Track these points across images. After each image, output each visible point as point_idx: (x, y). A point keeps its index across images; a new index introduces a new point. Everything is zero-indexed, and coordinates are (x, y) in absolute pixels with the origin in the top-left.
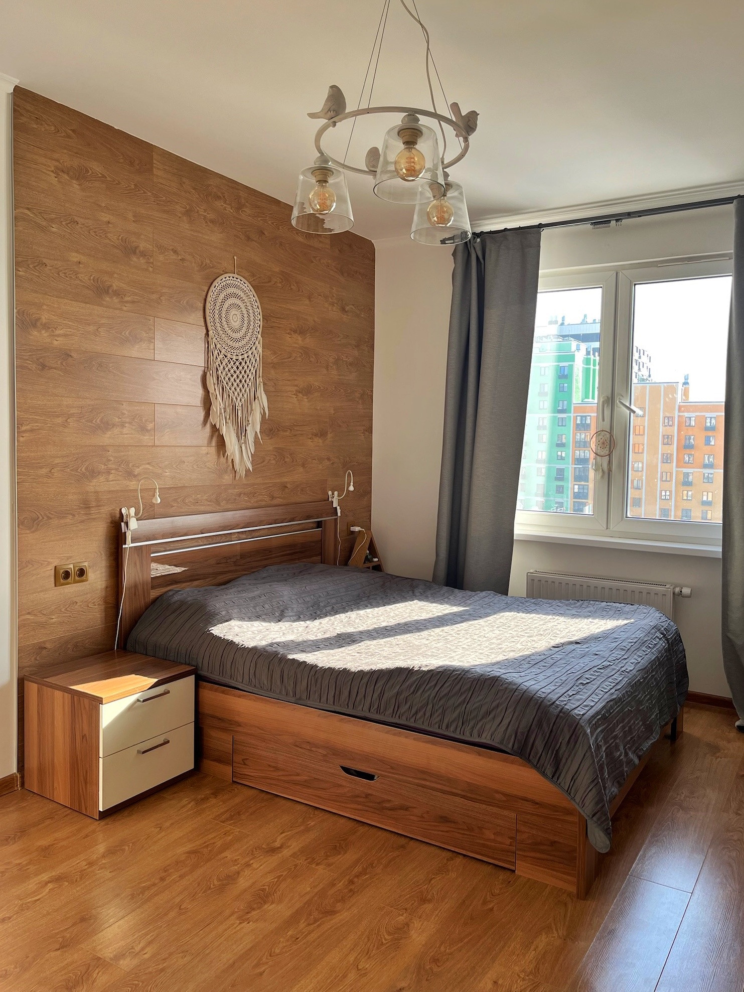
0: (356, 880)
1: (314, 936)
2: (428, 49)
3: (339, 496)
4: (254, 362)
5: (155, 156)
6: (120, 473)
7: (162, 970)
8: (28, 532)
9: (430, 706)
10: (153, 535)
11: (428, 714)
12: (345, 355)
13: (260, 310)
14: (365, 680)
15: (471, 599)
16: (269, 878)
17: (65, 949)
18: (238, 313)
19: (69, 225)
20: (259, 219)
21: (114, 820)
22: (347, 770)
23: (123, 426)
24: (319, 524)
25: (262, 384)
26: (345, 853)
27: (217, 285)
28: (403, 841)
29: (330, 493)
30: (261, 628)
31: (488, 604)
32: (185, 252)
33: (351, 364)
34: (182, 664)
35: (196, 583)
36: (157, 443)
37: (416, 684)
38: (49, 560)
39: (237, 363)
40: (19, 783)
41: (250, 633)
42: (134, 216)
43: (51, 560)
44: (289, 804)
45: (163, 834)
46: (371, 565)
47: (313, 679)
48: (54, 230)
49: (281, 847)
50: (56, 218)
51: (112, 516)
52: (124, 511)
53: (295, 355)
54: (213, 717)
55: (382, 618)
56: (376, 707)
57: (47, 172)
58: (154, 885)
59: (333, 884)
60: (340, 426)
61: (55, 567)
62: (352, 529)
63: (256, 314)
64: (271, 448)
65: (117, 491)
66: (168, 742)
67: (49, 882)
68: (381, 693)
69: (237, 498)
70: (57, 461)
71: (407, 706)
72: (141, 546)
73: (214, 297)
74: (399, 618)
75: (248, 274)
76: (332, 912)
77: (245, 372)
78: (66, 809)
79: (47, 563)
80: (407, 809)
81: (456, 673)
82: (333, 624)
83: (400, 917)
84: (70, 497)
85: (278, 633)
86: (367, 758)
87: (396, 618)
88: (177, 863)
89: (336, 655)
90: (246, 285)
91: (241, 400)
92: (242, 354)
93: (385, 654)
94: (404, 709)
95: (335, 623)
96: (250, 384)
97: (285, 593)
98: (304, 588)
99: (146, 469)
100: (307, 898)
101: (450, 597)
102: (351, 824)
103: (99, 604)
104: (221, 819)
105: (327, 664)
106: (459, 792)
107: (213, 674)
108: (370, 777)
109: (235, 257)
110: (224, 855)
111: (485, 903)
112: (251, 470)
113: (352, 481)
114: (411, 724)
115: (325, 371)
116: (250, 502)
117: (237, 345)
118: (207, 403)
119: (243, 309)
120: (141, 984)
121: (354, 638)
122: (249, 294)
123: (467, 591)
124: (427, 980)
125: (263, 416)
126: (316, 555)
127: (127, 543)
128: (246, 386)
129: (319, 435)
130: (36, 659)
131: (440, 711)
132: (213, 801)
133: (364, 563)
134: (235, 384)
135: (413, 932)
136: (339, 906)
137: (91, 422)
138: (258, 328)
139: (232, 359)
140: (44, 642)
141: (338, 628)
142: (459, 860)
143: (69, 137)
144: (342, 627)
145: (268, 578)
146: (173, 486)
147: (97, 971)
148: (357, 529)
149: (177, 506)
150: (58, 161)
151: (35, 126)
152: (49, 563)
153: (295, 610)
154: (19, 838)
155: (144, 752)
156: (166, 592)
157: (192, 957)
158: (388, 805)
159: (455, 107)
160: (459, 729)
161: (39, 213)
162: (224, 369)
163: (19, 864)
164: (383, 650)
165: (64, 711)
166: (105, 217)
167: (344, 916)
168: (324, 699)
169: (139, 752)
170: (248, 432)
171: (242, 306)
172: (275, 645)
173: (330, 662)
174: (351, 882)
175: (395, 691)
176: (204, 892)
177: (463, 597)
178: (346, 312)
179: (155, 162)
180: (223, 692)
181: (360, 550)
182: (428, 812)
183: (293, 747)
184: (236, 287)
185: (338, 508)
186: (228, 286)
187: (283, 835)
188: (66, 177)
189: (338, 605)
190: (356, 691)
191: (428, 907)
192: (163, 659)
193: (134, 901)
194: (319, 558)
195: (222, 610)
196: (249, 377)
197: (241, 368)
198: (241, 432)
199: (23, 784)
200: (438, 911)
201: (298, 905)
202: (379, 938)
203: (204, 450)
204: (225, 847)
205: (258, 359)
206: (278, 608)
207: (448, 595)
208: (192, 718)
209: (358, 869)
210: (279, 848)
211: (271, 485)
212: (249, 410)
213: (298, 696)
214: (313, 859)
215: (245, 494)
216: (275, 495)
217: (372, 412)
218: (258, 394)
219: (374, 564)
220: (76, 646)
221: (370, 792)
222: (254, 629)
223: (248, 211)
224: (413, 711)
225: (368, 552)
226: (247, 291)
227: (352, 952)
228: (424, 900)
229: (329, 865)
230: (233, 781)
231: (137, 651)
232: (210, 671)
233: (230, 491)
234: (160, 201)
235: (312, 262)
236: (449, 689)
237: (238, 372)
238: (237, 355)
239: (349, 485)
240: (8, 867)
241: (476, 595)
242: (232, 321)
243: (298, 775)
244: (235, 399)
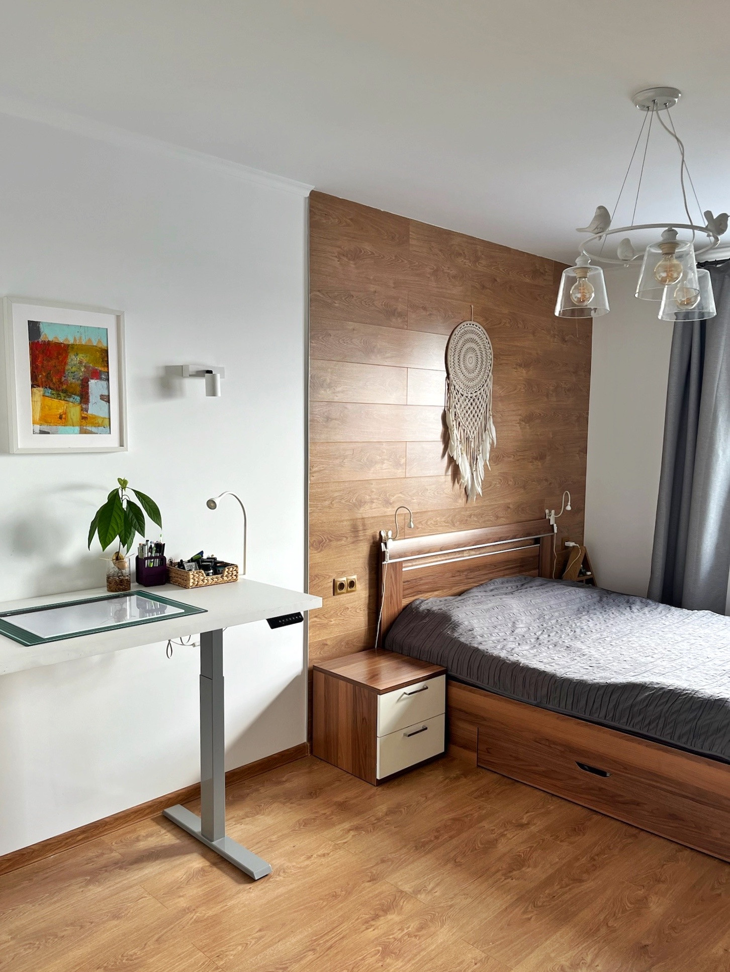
0: (596, 858)
1: (567, 897)
2: (683, 161)
3: (556, 514)
4: (485, 398)
5: (411, 228)
6: (380, 502)
7: (451, 906)
8: (316, 552)
9: (662, 719)
10: (405, 553)
11: (661, 725)
12: (564, 382)
13: (491, 351)
14: (601, 692)
15: (689, 618)
16: (523, 848)
17: (374, 882)
18: (473, 355)
19: (347, 299)
20: (493, 268)
21: (388, 787)
22: (582, 766)
23: (383, 463)
24: (537, 541)
25: (491, 417)
26: (584, 835)
27: (457, 333)
28: (635, 831)
29: (547, 511)
30: (499, 638)
31: (707, 624)
32: (432, 308)
33: (569, 390)
34: (434, 664)
35: (436, 593)
36: (408, 475)
37: (649, 698)
38: (330, 574)
39: (472, 400)
40: (309, 751)
41: (491, 642)
42: (394, 283)
43: (332, 574)
44: (529, 789)
45: (429, 802)
46: (584, 578)
47: (553, 688)
48: (337, 305)
49: (528, 824)
50: (338, 295)
51: (374, 537)
52: (383, 534)
53: (520, 387)
54: (461, 710)
55: (605, 634)
56: (611, 715)
57: (333, 258)
58: (431, 841)
59: (577, 859)
60: (558, 449)
61: (334, 580)
62: (567, 544)
63: (488, 354)
64: (497, 474)
65: (377, 517)
66: (426, 729)
67: (351, 830)
68: (616, 704)
69: (469, 519)
70: (336, 494)
71: (641, 717)
72: (396, 562)
73: (454, 344)
74: (622, 634)
75: (482, 319)
76: (581, 881)
77: (478, 407)
78: (349, 775)
79: (328, 576)
80: (638, 804)
81: (687, 692)
82: (561, 637)
83: (639, 892)
84: (345, 523)
85: (514, 643)
86: (602, 758)
87: (619, 634)
88: (445, 826)
89: (571, 667)
90: (480, 330)
91: (473, 433)
92: (476, 392)
93: (615, 669)
94: (637, 720)
95: (563, 636)
96: (482, 418)
97: (514, 606)
98: (529, 601)
99: (400, 497)
100: (557, 866)
101: (667, 615)
102: (585, 812)
103: (364, 610)
104: (473, 796)
105: (565, 675)
106: (690, 795)
107: (462, 675)
108: (603, 774)
109: (472, 306)
110: (481, 825)
111: (713, 889)
112: (481, 494)
113: (569, 502)
114: (644, 732)
115: (546, 399)
116: (479, 522)
117: (471, 384)
118: (446, 438)
119: (478, 352)
120: (437, 915)
121: (584, 652)
122: (483, 337)
123: (684, 609)
124: (667, 941)
125: (492, 445)
126: (535, 569)
127: (386, 560)
128: (478, 419)
129: (539, 458)
130: (320, 653)
131: (672, 724)
132: (464, 781)
133: (579, 576)
134: (469, 419)
135: (652, 904)
136: (585, 876)
137: (360, 461)
138: (489, 366)
139: (467, 397)
140: (326, 640)
141: (566, 641)
142: (687, 853)
143: (348, 225)
144: (569, 640)
145: (495, 590)
146: (418, 511)
147: (402, 901)
148: (572, 544)
149: (421, 528)
150: (340, 247)
151: (324, 221)
152: (330, 577)
153: (524, 622)
154: (319, 794)
155: (409, 735)
156: (414, 601)
157: (473, 899)
158: (620, 799)
159: (708, 215)
160: (690, 741)
161: (326, 293)
162: (461, 406)
163: (325, 814)
164: (613, 666)
165: (347, 696)
166: (372, 288)
167: (589, 885)
168: (563, 704)
169: (405, 735)
170: (479, 460)
171: (477, 348)
172: (515, 655)
173: (567, 674)
174: (593, 859)
175: (630, 702)
176: (471, 852)
177: (680, 615)
178: (566, 341)
179: (410, 233)
180: (470, 691)
181: (574, 564)
182: (658, 809)
183: (533, 742)
184: (473, 332)
185: (555, 525)
186: (466, 332)
187: (529, 814)
188: (345, 259)
189: (561, 619)
190: (593, 701)
191: (663, 887)
192: (417, 659)
193: (418, 851)
194: (536, 571)
195: (465, 620)
196: (481, 411)
197: (474, 404)
198: (473, 460)
199: (311, 752)
200: (672, 890)
201: (551, 871)
202: (623, 905)
203: (443, 479)
204: (481, 819)
205: (488, 395)
206: (510, 620)
207: (665, 613)
208: (443, 709)
209: (596, 849)
210: (526, 824)
211: (496, 506)
212: (481, 440)
213: (539, 700)
214: (558, 837)
215: (474, 515)
216: (499, 515)
217: (587, 434)
218: (488, 426)
219: (586, 577)
220: (347, 643)
221: (603, 786)
222: (494, 638)
223: (483, 262)
224: (647, 722)
225: (582, 566)
226: (481, 335)
227: (601, 913)
228: (659, 881)
229: (571, 843)
230: (477, 765)
231: (394, 649)
232: (458, 673)
233: (462, 513)
234: (414, 266)
235: (537, 300)
236: (681, 705)
237: (472, 408)
238: (471, 393)
239: (566, 505)
240: (317, 815)
241: (693, 614)
242: (468, 363)
243: (537, 766)
244: (469, 432)
